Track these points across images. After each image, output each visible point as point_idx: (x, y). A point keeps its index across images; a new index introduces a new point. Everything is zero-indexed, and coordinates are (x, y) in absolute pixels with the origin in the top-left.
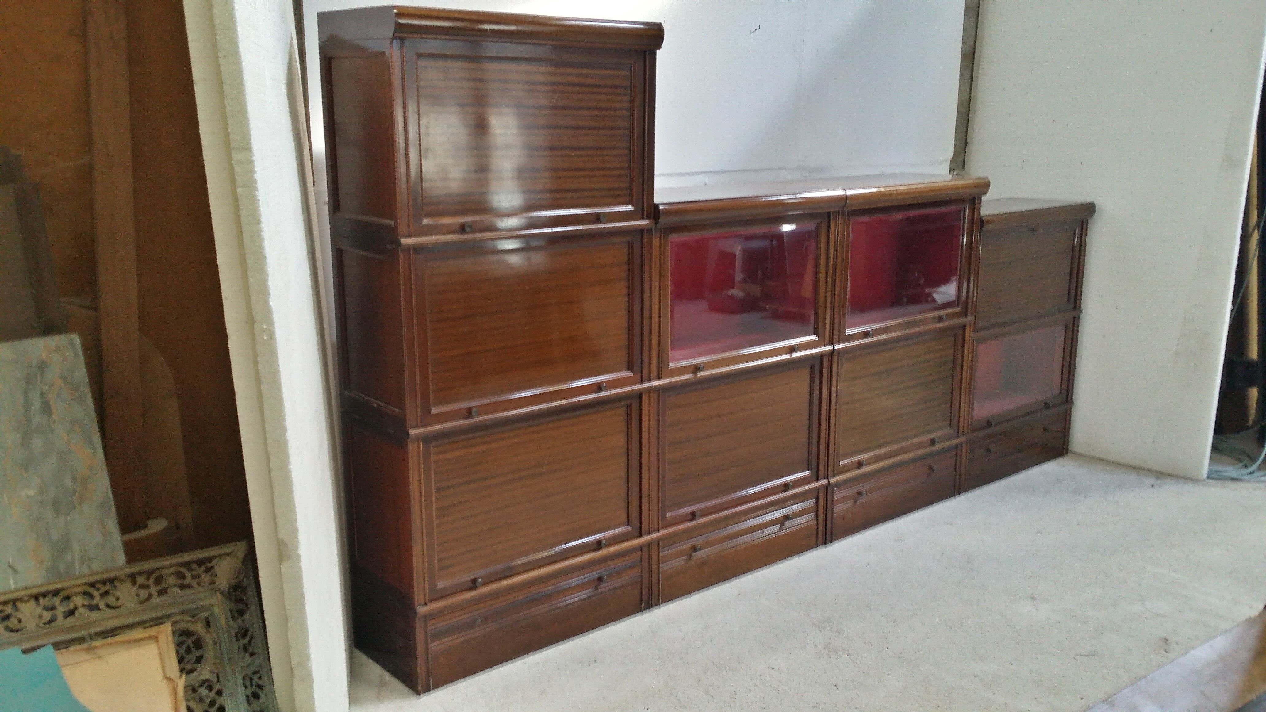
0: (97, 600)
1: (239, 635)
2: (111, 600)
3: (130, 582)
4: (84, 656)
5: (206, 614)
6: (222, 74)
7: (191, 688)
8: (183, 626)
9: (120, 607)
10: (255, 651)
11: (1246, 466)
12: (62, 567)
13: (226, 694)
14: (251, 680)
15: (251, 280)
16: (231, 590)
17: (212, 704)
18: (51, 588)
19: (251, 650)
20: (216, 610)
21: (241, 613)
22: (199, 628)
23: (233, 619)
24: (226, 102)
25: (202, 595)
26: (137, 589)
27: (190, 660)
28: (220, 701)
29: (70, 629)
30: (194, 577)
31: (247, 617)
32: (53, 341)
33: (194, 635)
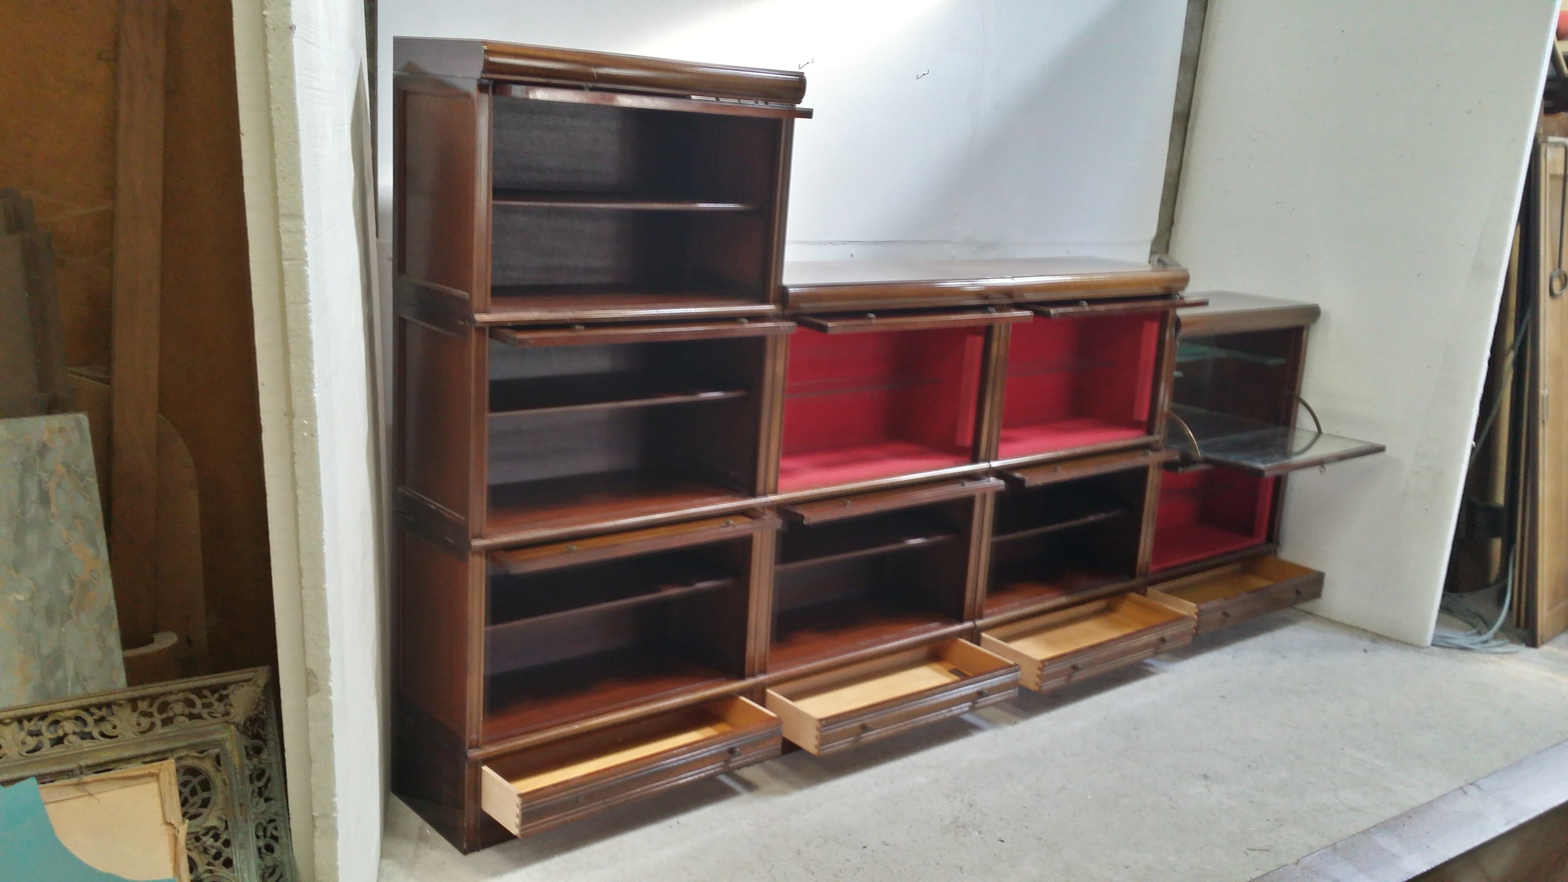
0: (91, 728)
1: (254, 775)
2: (106, 728)
3: (130, 707)
4: (72, 792)
5: (217, 751)
6: (274, 129)
7: (194, 836)
8: (189, 762)
9: (117, 737)
10: (271, 796)
11: (1480, 633)
12: (51, 685)
13: (235, 843)
14: (265, 830)
15: (293, 366)
16: (248, 723)
17: (217, 856)
18: (38, 710)
19: (266, 794)
20: (229, 746)
21: (258, 751)
22: (207, 766)
23: (248, 758)
24: (277, 161)
25: (212, 728)
26: (138, 717)
27: (195, 803)
28: (227, 853)
29: (57, 760)
30: (205, 706)
31: (264, 756)
32: (56, 421)
33: (201, 774)
